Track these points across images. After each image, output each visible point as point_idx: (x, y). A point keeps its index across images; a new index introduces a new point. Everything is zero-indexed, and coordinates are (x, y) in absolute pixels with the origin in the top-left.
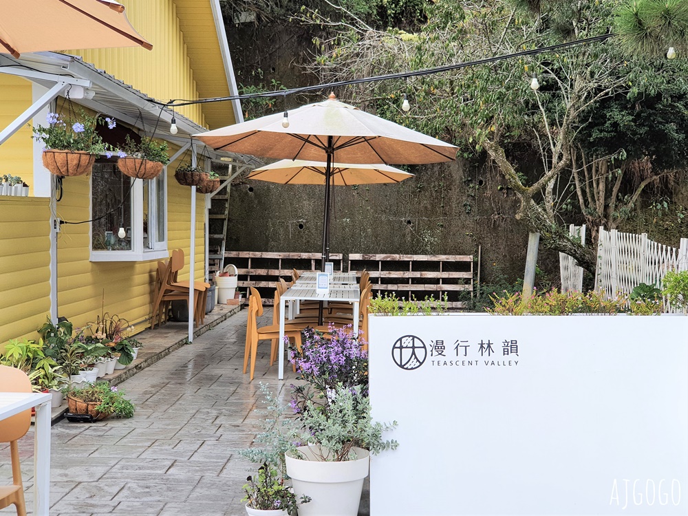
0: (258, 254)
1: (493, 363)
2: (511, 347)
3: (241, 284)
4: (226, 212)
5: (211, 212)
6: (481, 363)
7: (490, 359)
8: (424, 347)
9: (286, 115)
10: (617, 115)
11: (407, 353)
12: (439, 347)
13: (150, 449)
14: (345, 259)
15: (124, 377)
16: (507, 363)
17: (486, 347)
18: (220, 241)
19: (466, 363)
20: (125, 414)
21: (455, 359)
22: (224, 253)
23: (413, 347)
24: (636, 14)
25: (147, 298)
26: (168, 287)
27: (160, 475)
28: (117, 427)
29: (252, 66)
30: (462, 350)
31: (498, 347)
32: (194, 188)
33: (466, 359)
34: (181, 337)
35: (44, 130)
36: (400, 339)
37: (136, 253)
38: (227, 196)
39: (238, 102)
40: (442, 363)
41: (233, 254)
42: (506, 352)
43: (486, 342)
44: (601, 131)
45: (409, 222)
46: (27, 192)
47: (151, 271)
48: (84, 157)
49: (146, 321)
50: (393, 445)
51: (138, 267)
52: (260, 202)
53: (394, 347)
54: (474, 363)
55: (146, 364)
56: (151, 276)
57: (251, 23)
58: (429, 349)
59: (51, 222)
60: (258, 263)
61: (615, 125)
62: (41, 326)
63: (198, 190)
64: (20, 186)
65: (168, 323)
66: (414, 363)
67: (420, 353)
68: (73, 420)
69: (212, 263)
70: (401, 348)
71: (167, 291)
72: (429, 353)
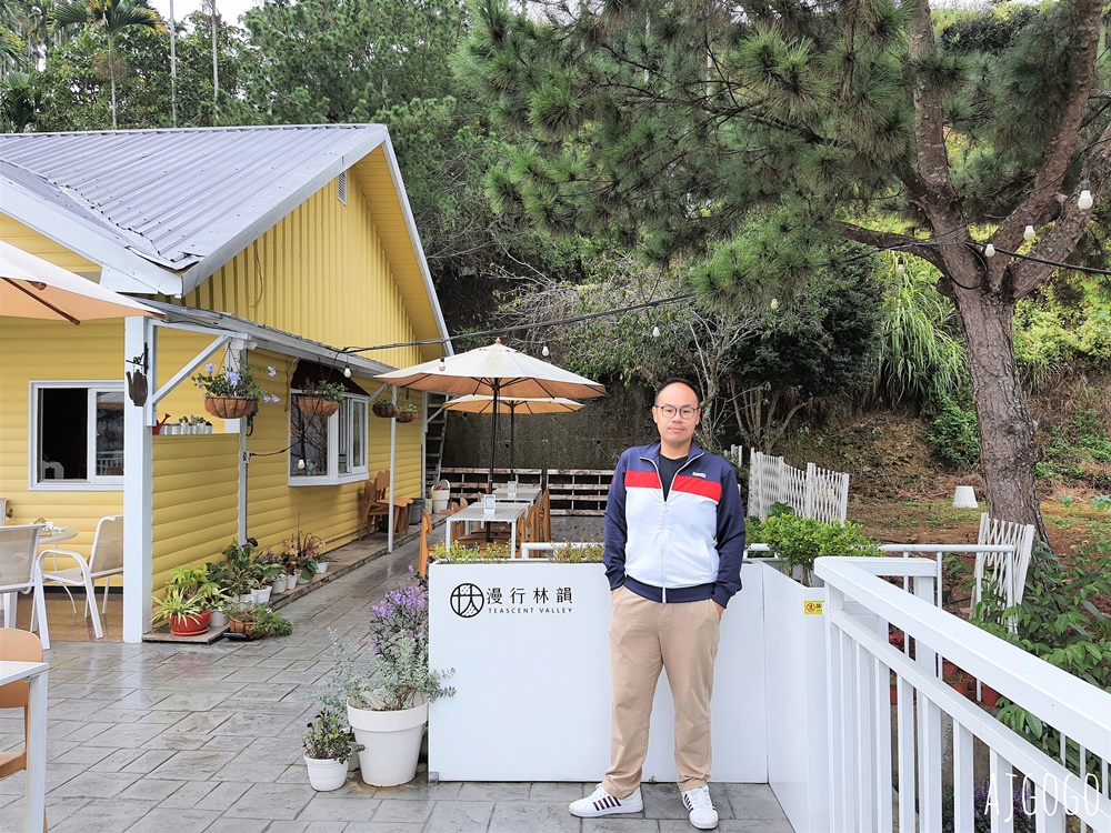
0: (470, 470)
1: (547, 610)
2: (565, 595)
3: (455, 495)
4: (443, 435)
5: (427, 434)
6: (536, 610)
7: (545, 607)
8: (482, 595)
9: (443, 360)
10: (766, 352)
11: (465, 601)
12: (496, 594)
13: (284, 672)
14: (544, 474)
15: (307, 590)
16: (561, 610)
17: (541, 594)
18: (437, 459)
19: (522, 610)
20: (282, 632)
21: (511, 606)
22: (439, 469)
23: (471, 595)
24: (709, 276)
25: (355, 513)
26: (374, 504)
27: (274, 703)
28: (271, 645)
29: (473, 312)
30: (517, 598)
31: (552, 595)
32: (394, 419)
33: (522, 607)
34: (381, 548)
35: (204, 379)
36: (459, 587)
37: (333, 477)
38: (444, 421)
39: (449, 343)
40: (498, 611)
41: (449, 470)
42: (560, 599)
43: (541, 589)
44: (752, 366)
45: (599, 442)
46: (211, 430)
47: (359, 490)
48: (240, 402)
49: (353, 533)
50: (451, 692)
51: (344, 488)
52: (472, 426)
53: (452, 595)
54: (529, 610)
55: (334, 577)
56: (359, 495)
57: (473, 276)
58: (486, 597)
59: (240, 455)
60: (471, 478)
61: (764, 360)
62: (226, 547)
63: (397, 420)
64: (202, 425)
65: (377, 534)
66: (471, 611)
67: (477, 601)
68: (233, 639)
69: (430, 478)
70: (459, 596)
71: (372, 508)
72: (486, 601)
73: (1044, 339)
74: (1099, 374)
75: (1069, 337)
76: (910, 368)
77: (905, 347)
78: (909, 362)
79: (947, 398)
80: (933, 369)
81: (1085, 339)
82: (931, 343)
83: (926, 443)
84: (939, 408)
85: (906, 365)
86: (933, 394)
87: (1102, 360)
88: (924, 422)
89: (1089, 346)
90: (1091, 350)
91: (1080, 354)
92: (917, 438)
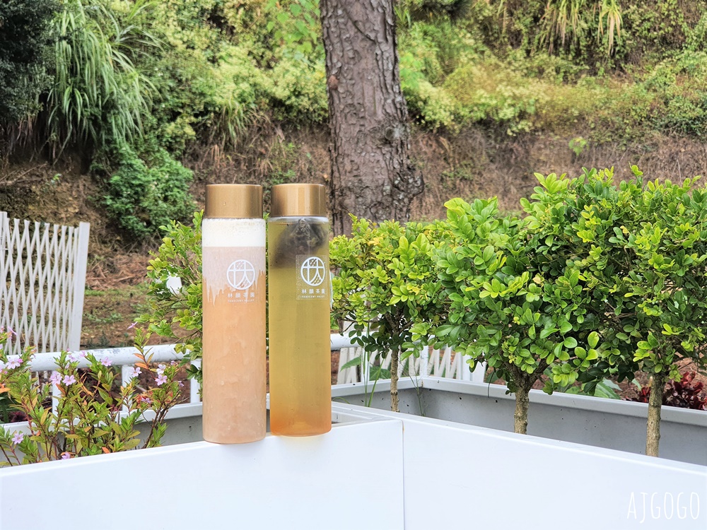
73: (237, 79)
74: (295, 130)
75: (264, 80)
76: (79, 100)
77: (72, 71)
78: (78, 93)
79: (126, 148)
80: (110, 106)
81: (282, 83)
82: (107, 70)
83: (97, 210)
84: (115, 160)
85: (72, 96)
86: (108, 142)
87: (300, 112)
88: (94, 180)
89: (287, 93)
90: (289, 98)
91: (276, 103)
92: (87, 202)
